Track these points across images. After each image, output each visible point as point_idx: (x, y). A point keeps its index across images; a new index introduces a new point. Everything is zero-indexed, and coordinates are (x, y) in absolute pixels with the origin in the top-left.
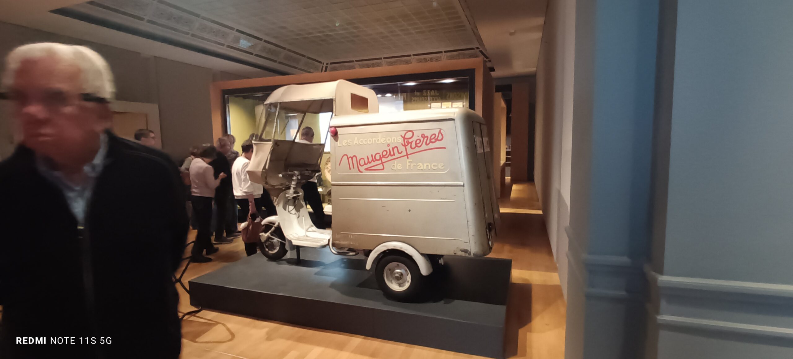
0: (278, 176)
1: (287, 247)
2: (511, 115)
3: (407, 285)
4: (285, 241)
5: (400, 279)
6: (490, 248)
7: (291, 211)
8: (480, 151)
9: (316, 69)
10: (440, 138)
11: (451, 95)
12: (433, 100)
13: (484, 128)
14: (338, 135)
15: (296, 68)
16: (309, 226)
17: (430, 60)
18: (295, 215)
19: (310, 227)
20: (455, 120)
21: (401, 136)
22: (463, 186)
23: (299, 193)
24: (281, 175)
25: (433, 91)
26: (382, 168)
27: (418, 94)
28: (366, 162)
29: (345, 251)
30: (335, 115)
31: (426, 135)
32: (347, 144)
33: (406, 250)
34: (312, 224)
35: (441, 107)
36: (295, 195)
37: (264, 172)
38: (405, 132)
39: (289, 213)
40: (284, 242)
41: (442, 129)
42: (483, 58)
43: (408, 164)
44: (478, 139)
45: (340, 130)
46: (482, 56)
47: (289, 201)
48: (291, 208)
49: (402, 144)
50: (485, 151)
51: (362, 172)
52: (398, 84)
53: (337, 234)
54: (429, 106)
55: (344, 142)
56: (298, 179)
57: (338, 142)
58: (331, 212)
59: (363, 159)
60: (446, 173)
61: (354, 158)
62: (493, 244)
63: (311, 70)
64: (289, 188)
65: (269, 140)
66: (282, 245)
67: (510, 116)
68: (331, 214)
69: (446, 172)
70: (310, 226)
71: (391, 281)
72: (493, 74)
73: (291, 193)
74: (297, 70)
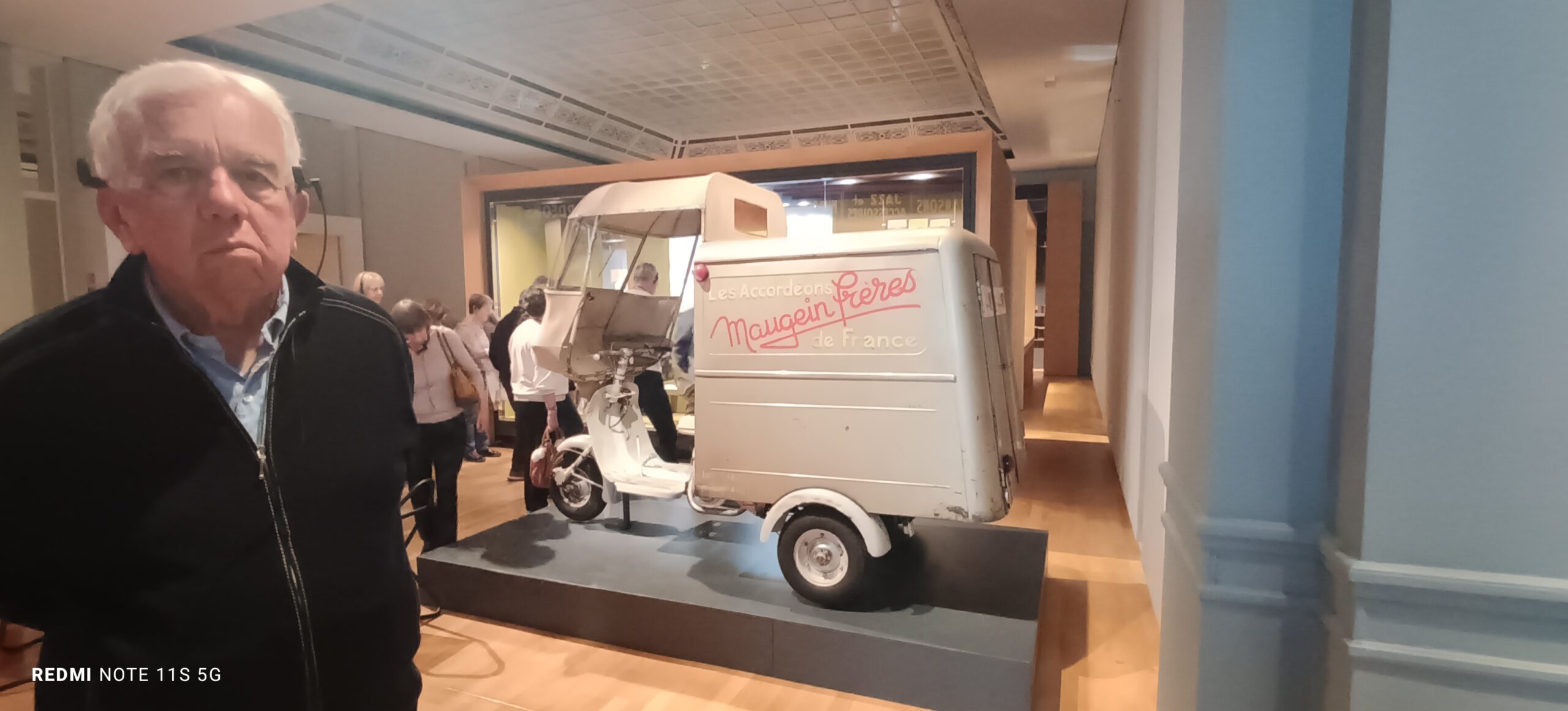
0: (592, 358)
1: (606, 496)
2: (1046, 245)
3: (839, 576)
4: (601, 483)
5: (825, 560)
6: (1007, 506)
7: (615, 425)
8: (988, 313)
9: (663, 152)
10: (908, 287)
11: (926, 203)
12: (890, 213)
13: (996, 269)
14: (709, 280)
15: (624, 151)
16: (648, 457)
17: (884, 135)
18: (621, 435)
19: (650, 458)
20: (940, 251)
21: (833, 281)
22: (955, 381)
23: (630, 392)
24: (597, 356)
25: (889, 197)
26: (794, 344)
27: (861, 201)
28: (764, 332)
29: (718, 505)
30: (705, 241)
31: (881, 281)
32: (726, 297)
33: (840, 506)
34: (653, 451)
35: (907, 227)
36: (622, 395)
37: (565, 349)
38: (841, 274)
39: (610, 430)
40: (599, 486)
41: (914, 270)
42: (993, 135)
43: (845, 337)
44: (984, 290)
45: (713, 271)
46: (990, 130)
47: (610, 407)
48: (615, 419)
49: (834, 297)
50: (998, 314)
51: (755, 352)
52: (822, 183)
53: (704, 472)
54: (884, 225)
55: (722, 292)
56: (629, 364)
57: (710, 292)
58: (693, 430)
59: (758, 325)
60: (918, 355)
61: (741, 324)
62: (1012, 499)
63: (653, 155)
64: (611, 381)
65: (576, 289)
66: (596, 492)
67: (1042, 247)
68: (692, 433)
69: (920, 353)
70: (651, 456)
71: (808, 565)
72: (1010, 162)
73: (614, 392)
74: (625, 154)
